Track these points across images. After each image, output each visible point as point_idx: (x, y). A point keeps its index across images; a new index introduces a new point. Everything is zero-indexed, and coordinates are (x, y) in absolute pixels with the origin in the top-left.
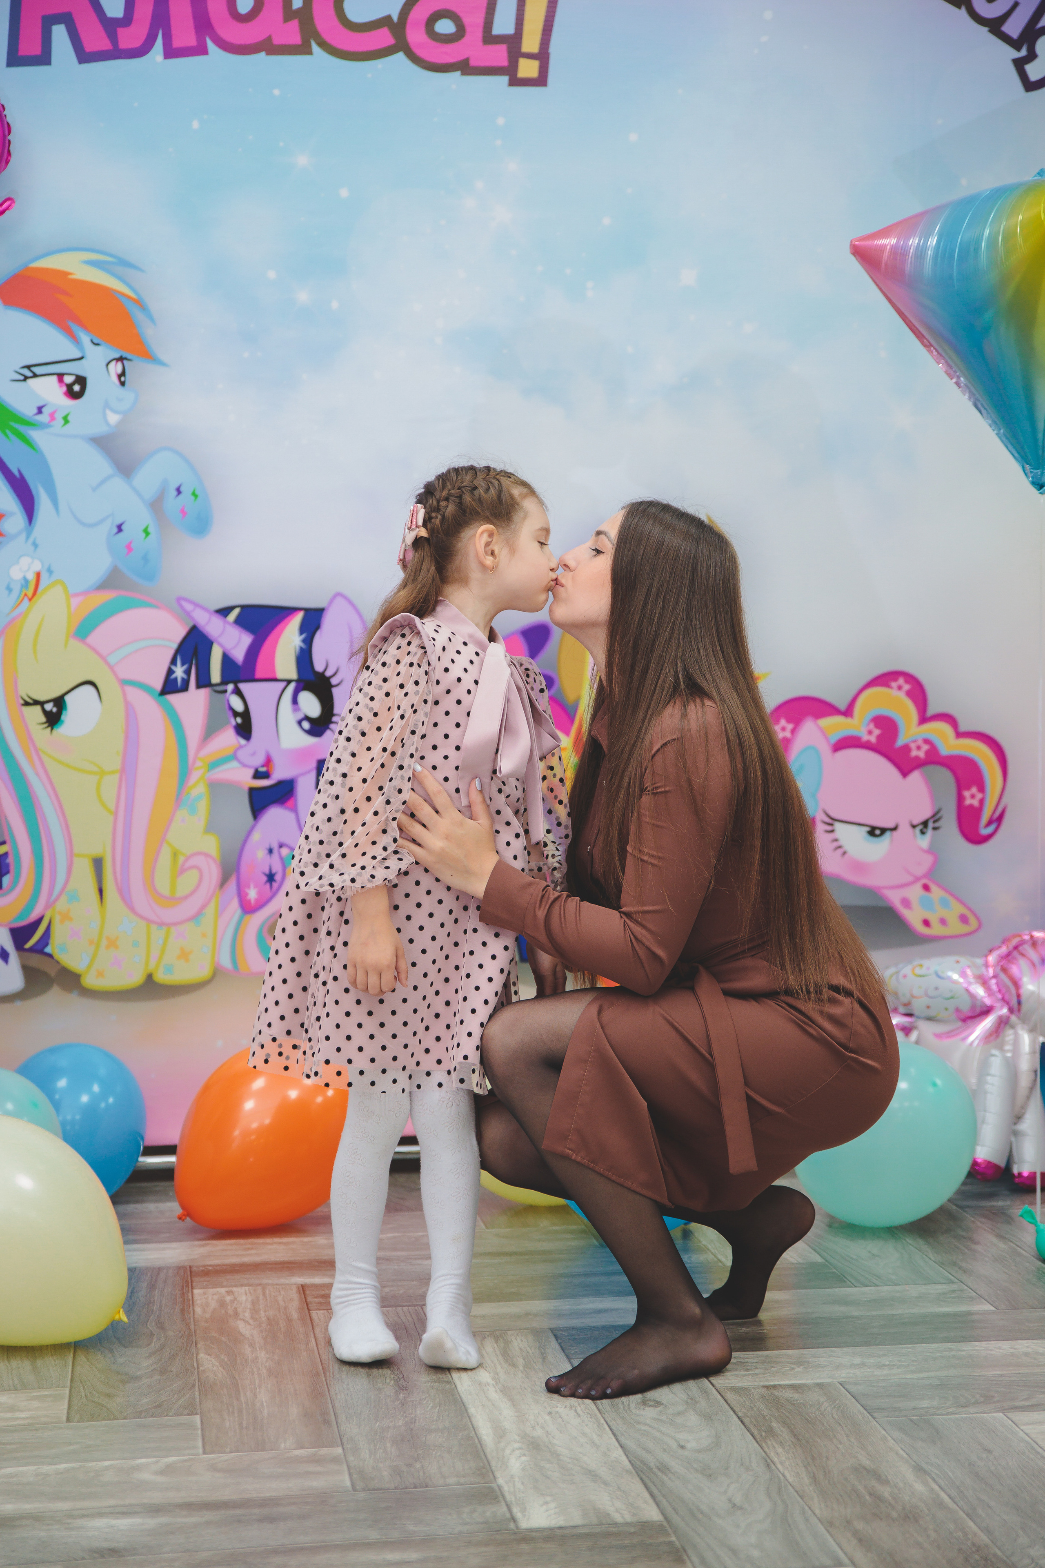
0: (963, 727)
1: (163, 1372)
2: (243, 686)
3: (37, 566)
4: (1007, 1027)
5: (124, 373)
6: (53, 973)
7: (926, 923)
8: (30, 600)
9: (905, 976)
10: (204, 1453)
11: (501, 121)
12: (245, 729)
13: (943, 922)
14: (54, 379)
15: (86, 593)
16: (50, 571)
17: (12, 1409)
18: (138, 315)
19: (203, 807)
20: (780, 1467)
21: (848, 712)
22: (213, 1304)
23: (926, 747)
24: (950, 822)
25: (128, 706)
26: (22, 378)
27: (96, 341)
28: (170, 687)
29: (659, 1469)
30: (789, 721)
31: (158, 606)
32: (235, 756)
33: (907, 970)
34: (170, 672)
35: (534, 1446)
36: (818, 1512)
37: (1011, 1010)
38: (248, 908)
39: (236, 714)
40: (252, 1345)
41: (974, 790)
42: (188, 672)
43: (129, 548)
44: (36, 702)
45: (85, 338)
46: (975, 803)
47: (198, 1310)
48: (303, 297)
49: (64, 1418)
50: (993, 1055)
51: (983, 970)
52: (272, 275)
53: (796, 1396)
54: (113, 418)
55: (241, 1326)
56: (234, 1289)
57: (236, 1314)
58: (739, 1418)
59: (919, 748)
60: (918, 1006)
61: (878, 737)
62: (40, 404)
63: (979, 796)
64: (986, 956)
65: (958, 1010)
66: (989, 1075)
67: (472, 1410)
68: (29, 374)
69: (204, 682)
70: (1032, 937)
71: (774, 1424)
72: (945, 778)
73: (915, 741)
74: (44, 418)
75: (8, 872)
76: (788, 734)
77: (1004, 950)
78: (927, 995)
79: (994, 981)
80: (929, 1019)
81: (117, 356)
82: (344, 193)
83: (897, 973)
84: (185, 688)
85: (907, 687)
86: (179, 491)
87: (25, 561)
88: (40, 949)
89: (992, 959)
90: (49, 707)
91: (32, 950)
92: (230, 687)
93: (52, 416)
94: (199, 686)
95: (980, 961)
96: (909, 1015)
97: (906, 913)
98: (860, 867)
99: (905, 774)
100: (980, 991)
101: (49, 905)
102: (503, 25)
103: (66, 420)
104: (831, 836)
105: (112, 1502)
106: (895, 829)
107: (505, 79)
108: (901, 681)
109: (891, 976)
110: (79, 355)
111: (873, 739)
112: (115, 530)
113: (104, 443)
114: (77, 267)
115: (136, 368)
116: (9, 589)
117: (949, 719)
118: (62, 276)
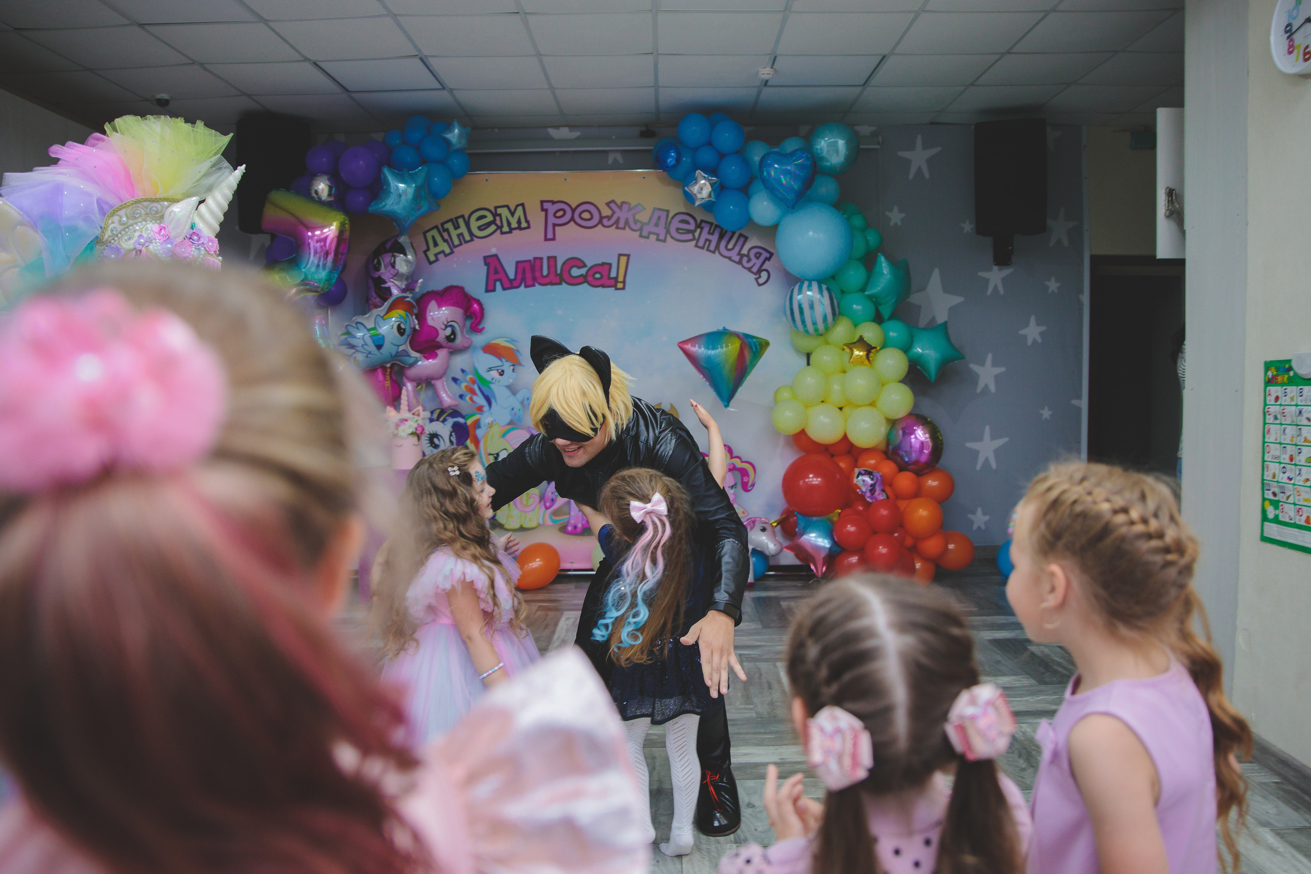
0: (743, 460)
3: (492, 419)
5: (514, 369)
8: (490, 428)
11: (613, 299)
14: (496, 371)
15: (504, 426)
16: (495, 420)
18: (517, 354)
23: (732, 465)
24: (739, 486)
26: (488, 371)
27: (506, 361)
31: (523, 429)
38: (547, 508)
43: (515, 414)
44: (492, 454)
45: (504, 360)
54: (511, 381)
59: (730, 466)
62: (493, 377)
63: (748, 479)
68: (490, 370)
72: (738, 474)
73: (729, 464)
74: (493, 381)
81: (512, 364)
85: (727, 449)
87: (489, 418)
88: (494, 518)
90: (495, 455)
93: (496, 380)
102: (613, 274)
103: (499, 381)
107: (614, 288)
110: (502, 365)
112: (512, 410)
113: (509, 387)
114: (502, 342)
115: (518, 368)
116: (485, 425)
117: (738, 457)
118: (498, 344)
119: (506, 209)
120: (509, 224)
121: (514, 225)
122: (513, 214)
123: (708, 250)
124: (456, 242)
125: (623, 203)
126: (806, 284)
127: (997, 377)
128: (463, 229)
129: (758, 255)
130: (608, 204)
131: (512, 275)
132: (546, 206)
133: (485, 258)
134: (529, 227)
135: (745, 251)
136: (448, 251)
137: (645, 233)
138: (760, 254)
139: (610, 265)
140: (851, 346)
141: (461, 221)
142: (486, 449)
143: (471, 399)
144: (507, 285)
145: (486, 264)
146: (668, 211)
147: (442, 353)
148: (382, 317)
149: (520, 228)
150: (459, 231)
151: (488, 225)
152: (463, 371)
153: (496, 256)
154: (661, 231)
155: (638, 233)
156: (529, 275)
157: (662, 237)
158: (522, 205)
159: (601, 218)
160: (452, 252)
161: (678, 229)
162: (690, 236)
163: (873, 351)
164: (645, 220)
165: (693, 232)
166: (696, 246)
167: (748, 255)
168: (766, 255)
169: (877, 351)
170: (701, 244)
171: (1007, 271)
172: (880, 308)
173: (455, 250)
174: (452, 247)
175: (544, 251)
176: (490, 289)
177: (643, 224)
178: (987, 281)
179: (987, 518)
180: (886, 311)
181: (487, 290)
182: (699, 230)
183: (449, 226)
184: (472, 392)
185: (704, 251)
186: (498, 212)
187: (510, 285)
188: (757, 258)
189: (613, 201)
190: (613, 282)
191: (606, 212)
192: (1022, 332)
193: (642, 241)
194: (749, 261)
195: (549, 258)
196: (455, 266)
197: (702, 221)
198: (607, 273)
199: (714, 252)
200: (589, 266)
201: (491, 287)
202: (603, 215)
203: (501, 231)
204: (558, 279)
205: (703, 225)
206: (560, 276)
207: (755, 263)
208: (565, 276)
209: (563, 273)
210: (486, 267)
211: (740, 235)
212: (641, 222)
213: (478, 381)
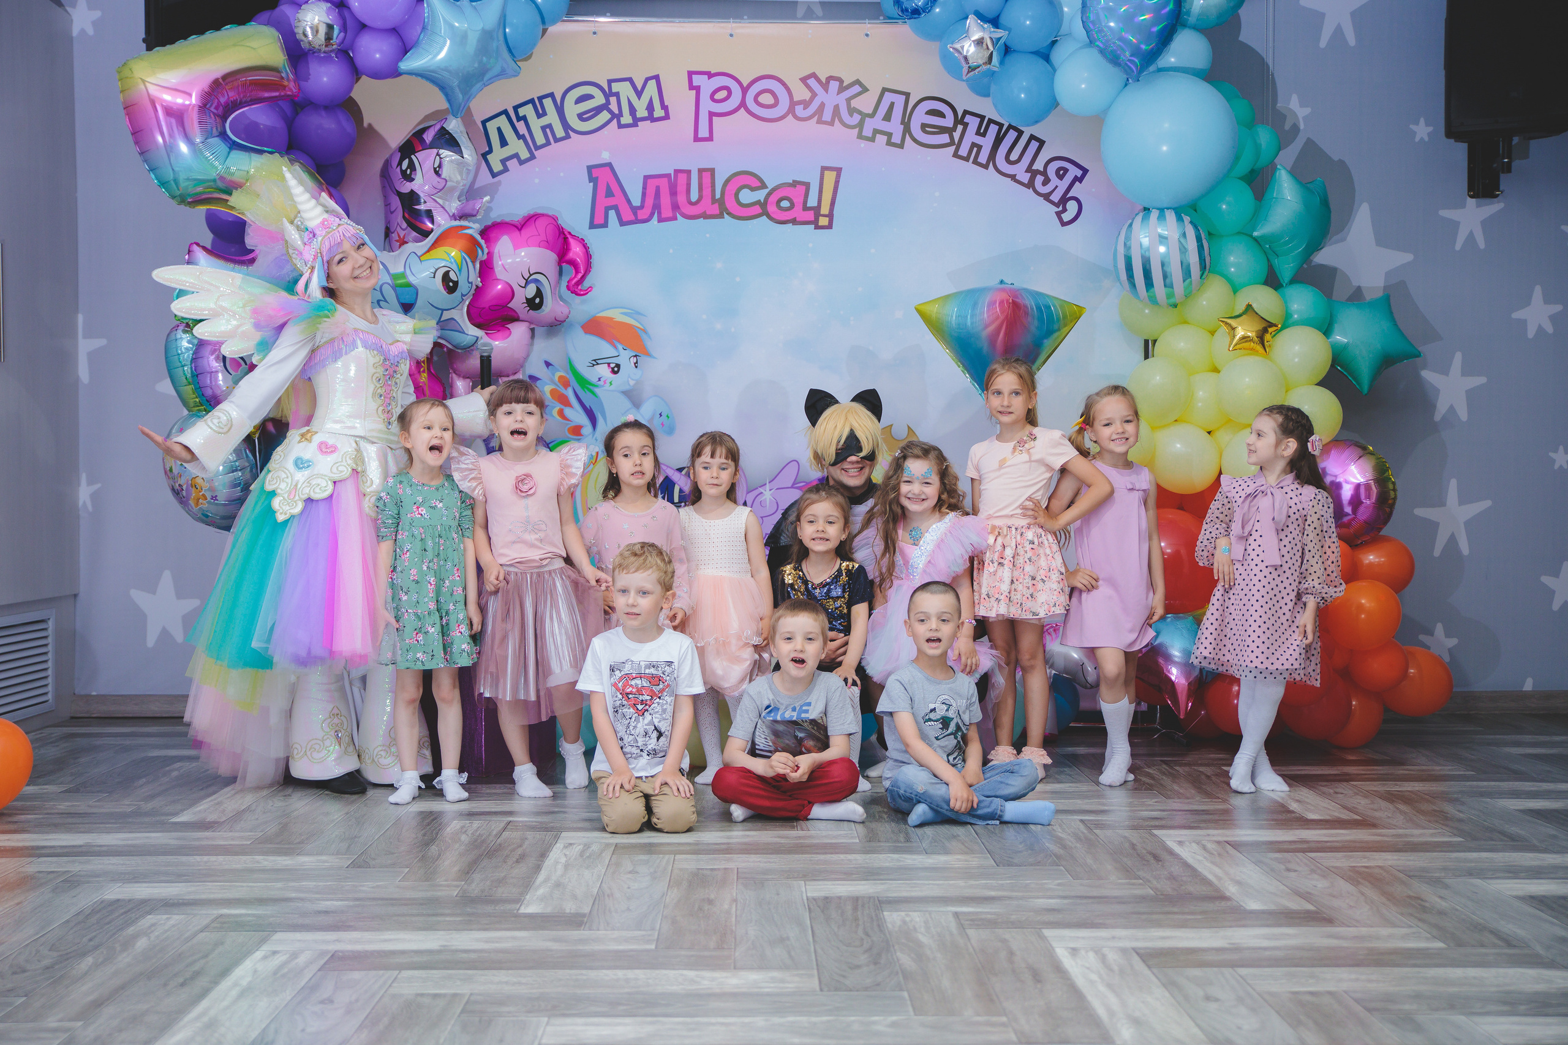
5: (637, 362)
8: (594, 464)
11: (811, 245)
14: (606, 365)
18: (644, 336)
26: (592, 365)
27: (625, 348)
45: (620, 347)
48: (718, 326)
52: (704, 317)
54: (632, 383)
62: (600, 377)
68: (595, 363)
69: (671, 501)
74: (601, 383)
81: (634, 354)
82: (738, 279)
86: (661, 415)
92: (683, 504)
93: (605, 382)
102: (812, 202)
103: (611, 384)
107: (813, 226)
110: (617, 355)
113: (627, 394)
114: (617, 315)
115: (642, 360)
118: (611, 319)
119: (628, 83)
120: (633, 110)
121: (642, 112)
122: (639, 94)
123: (975, 162)
124: (540, 140)
125: (830, 78)
126: (1155, 214)
127: (1471, 394)
128: (552, 117)
129: (1061, 172)
130: (804, 80)
131: (636, 201)
132: (697, 80)
133: (590, 169)
134: (667, 117)
135: (1039, 165)
136: (524, 154)
137: (867, 132)
138: (1066, 170)
139: (807, 185)
140: (1232, 322)
141: (548, 103)
143: (561, 413)
144: (628, 215)
145: (591, 179)
146: (907, 95)
147: (519, 331)
148: (419, 257)
149: (651, 118)
150: (544, 121)
151: (598, 110)
152: (548, 364)
153: (609, 165)
154: (895, 127)
155: (856, 131)
156: (666, 201)
157: (896, 139)
158: (657, 78)
159: (793, 104)
160: (532, 157)
161: (924, 127)
162: (944, 138)
163: (1270, 330)
164: (869, 109)
165: (950, 131)
166: (956, 155)
167: (1044, 173)
168: (1074, 172)
169: (1279, 331)
170: (963, 152)
171: (1492, 208)
172: (1276, 262)
173: (536, 153)
174: (533, 149)
175: (694, 158)
176: (597, 222)
177: (864, 116)
178: (1455, 225)
179: (1453, 642)
180: (1286, 268)
181: (593, 225)
182: (960, 128)
183: (528, 111)
184: (564, 401)
185: (970, 164)
186: (614, 91)
187: (634, 217)
188: (1061, 178)
189: (813, 75)
191: (801, 93)
192: (1516, 315)
193: (862, 145)
194: (1046, 181)
195: (701, 171)
196: (537, 181)
197: (966, 112)
198: (801, 200)
199: (986, 167)
200: (771, 186)
201: (599, 220)
202: (795, 99)
203: (619, 122)
204: (716, 209)
205: (968, 119)
206: (721, 202)
207: (1057, 187)
208: (730, 203)
209: (726, 198)
210: (592, 184)
211: (1032, 137)
212: (860, 113)
213: (573, 382)
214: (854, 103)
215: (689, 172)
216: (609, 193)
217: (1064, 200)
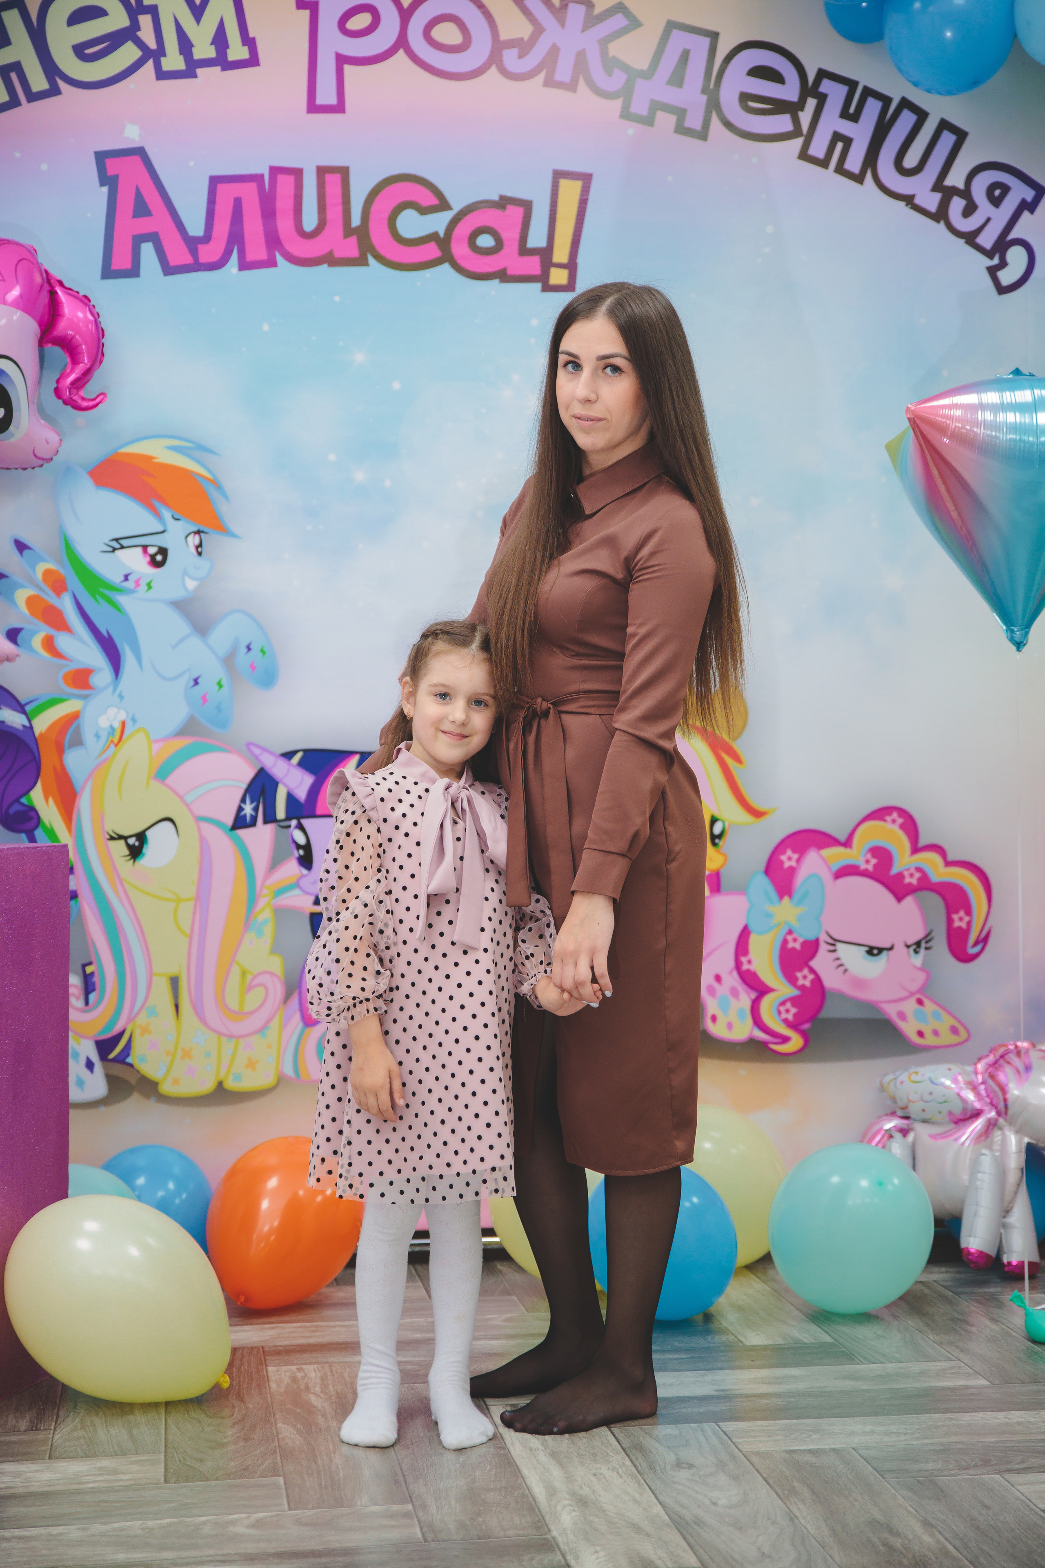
0: (951, 857)
1: (246, 1440)
2: (304, 822)
3: (122, 716)
4: (996, 1128)
5: (200, 545)
6: (133, 1080)
7: (921, 1034)
8: (116, 745)
9: (902, 1083)
10: (290, 1509)
11: (535, 322)
12: (306, 861)
13: (936, 1033)
14: (139, 550)
15: (165, 739)
16: (134, 720)
17: (115, 1472)
18: (214, 493)
19: (269, 931)
20: (802, 1521)
21: (847, 843)
22: (286, 1380)
23: (918, 875)
25: (203, 840)
26: (111, 549)
27: (176, 517)
28: (240, 822)
29: (695, 1523)
30: (794, 851)
31: (228, 749)
32: (298, 885)
33: (904, 1077)
34: (240, 809)
35: (582, 1502)
36: (838, 1560)
37: (999, 1113)
39: (298, 847)
40: (324, 1415)
41: (962, 913)
42: (256, 809)
43: (204, 699)
44: (120, 837)
45: (167, 514)
46: (963, 925)
47: (273, 1385)
48: (360, 476)
49: (162, 1480)
50: (983, 1154)
51: (973, 1077)
52: (332, 457)
53: (814, 1460)
54: (191, 584)
55: (313, 1399)
56: (304, 1367)
57: (308, 1389)
58: (764, 1478)
59: (911, 875)
60: (914, 1110)
61: (875, 866)
62: (127, 572)
63: (967, 919)
64: (976, 1064)
65: (950, 1113)
66: (979, 1172)
67: (525, 1472)
68: (116, 545)
69: (270, 818)
70: (1016, 1046)
71: (796, 1484)
72: (935, 902)
73: (908, 870)
74: (130, 584)
75: (94, 990)
76: (793, 863)
77: (991, 1058)
78: (922, 1099)
79: (982, 1087)
80: (925, 1121)
81: (195, 529)
82: (396, 385)
83: (895, 1079)
84: (253, 823)
85: (900, 821)
86: (249, 648)
87: (112, 711)
88: (122, 1059)
89: (980, 1066)
90: (132, 841)
91: (114, 1060)
92: (294, 823)
93: (137, 583)
94: (266, 822)
95: (970, 1069)
96: (907, 1118)
97: (902, 1025)
98: (859, 983)
99: (899, 898)
100: (970, 1096)
101: (130, 1020)
102: (537, 238)
103: (149, 586)
104: (834, 955)
105: (211, 1552)
106: (891, 948)
107: (539, 286)
108: (895, 815)
109: (890, 1081)
110: (161, 529)
111: (870, 867)
112: (192, 683)
113: (182, 606)
115: (211, 540)
116: (98, 736)
117: (938, 849)
118: (148, 459)
120: (185, 45)
121: (204, 49)
122: (197, 12)
123: (840, 170)
128: (21, 50)
129: (997, 192)
131: (196, 227)
133: (102, 158)
134: (253, 61)
135: (956, 178)
137: (640, 105)
138: (1005, 189)
139: (527, 206)
142: (99, 817)
143: (49, 644)
144: (179, 254)
145: (105, 178)
146: (714, 36)
149: (222, 61)
150: (6, 57)
151: (115, 40)
153: (140, 152)
154: (692, 99)
155: (618, 104)
156: (254, 227)
157: (694, 121)
159: (498, 46)
161: (745, 98)
162: (783, 123)
164: (642, 63)
165: (792, 108)
166: (804, 155)
167: (966, 193)
168: (1020, 192)
170: (818, 149)
175: (308, 145)
176: (118, 266)
177: (632, 75)
181: (108, 272)
182: (811, 103)
185: (830, 174)
187: (191, 257)
188: (996, 202)
190: (533, 265)
191: (513, 25)
193: (631, 131)
194: (970, 209)
195: (322, 171)
197: (822, 74)
198: (516, 234)
199: (859, 178)
200: (457, 205)
201: (121, 261)
202: (504, 36)
203: (158, 66)
204: (351, 248)
205: (826, 86)
206: (362, 234)
207: (988, 220)
208: (379, 235)
209: (373, 226)
210: (105, 189)
211: (944, 125)
212: (626, 68)
213: (73, 582)
214: (616, 49)
215: (297, 173)
216: (141, 209)
217: (1002, 246)
